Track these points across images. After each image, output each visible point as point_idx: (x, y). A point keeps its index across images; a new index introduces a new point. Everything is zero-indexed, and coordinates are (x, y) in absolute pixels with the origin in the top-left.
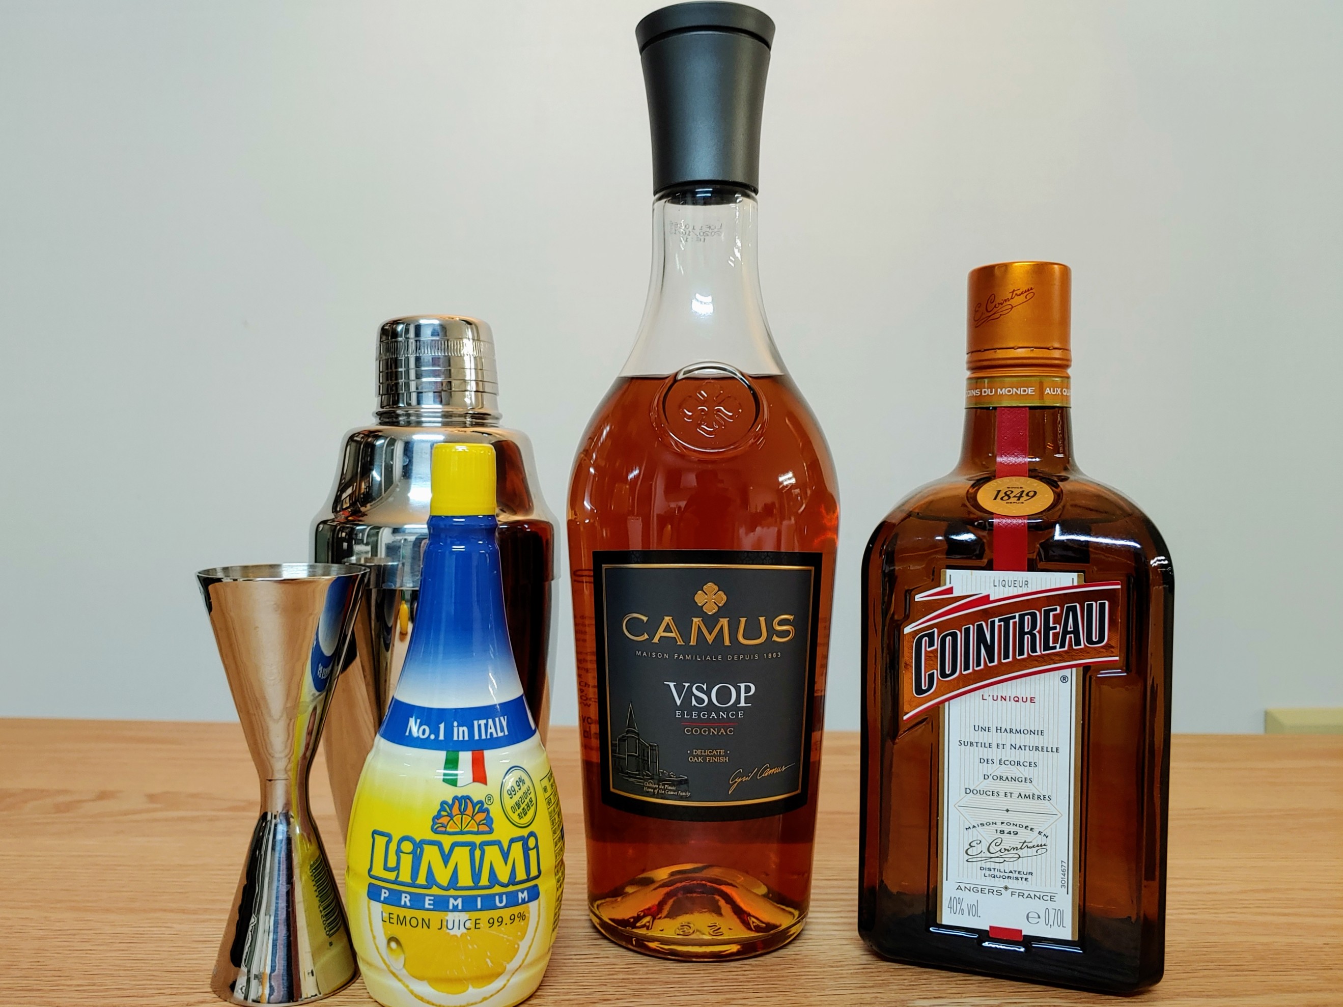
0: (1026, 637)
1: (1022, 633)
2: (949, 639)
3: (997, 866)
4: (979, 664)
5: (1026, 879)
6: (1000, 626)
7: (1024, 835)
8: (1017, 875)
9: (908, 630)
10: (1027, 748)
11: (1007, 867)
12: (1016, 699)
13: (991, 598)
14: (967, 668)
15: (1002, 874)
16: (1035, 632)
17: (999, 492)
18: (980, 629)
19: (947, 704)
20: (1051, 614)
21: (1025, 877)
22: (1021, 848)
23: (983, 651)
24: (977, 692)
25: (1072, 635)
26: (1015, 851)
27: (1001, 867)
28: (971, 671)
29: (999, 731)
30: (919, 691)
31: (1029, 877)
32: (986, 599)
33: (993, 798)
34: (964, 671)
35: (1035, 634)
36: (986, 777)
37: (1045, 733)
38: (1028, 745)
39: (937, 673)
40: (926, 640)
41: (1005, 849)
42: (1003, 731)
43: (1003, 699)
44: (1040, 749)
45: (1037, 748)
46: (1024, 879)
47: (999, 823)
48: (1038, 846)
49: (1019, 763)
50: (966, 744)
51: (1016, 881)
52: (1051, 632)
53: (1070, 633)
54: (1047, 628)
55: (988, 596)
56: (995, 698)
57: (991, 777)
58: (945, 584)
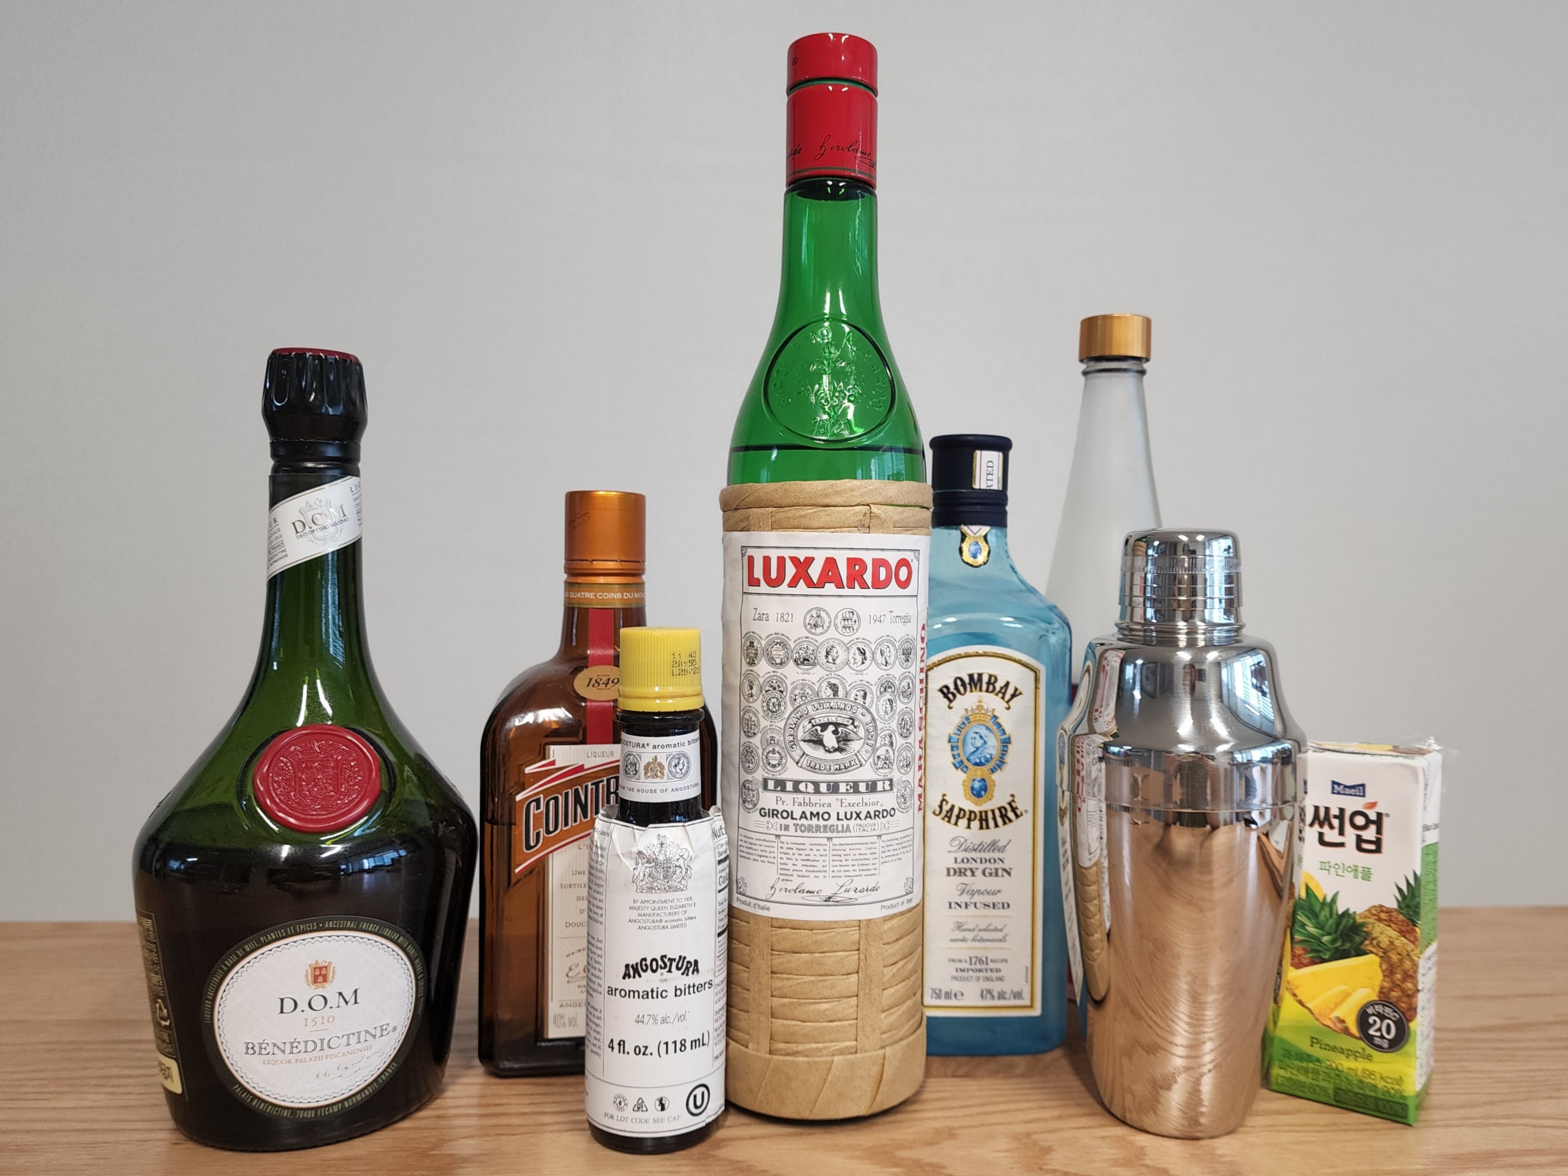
0: (612, 796)
1: (609, 793)
2: (552, 803)
4: (575, 821)
6: (592, 789)
9: (519, 798)
13: (586, 767)
17: (591, 679)
18: (576, 792)
19: (550, 855)
23: (579, 810)
24: (574, 844)
28: (569, 827)
30: (529, 847)
32: (581, 768)
34: (564, 827)
36: (580, 912)
39: (542, 831)
40: (534, 804)
50: (565, 887)
55: (582, 766)
58: (549, 758)
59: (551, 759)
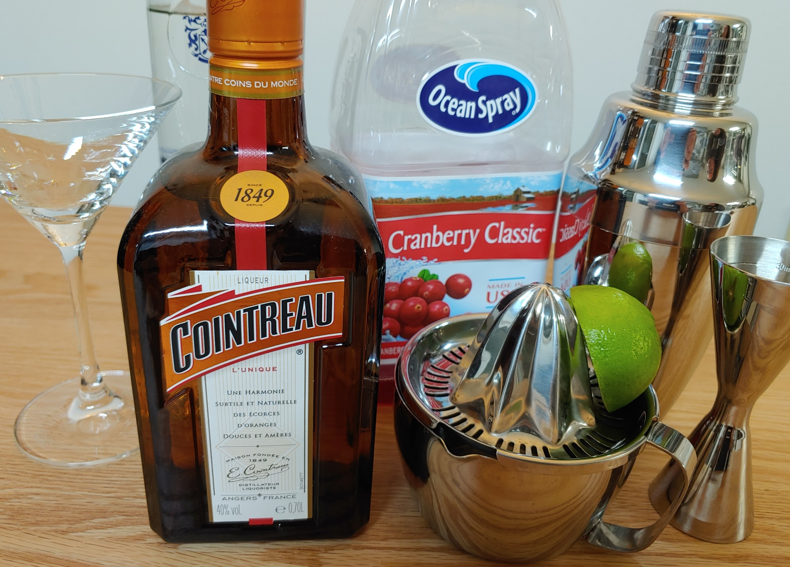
0: (267, 322)
1: (264, 320)
2: (201, 328)
3: (252, 482)
4: (228, 346)
5: (274, 488)
6: (245, 315)
7: (271, 461)
8: (267, 486)
9: (163, 322)
10: (271, 403)
11: (260, 482)
12: (261, 369)
13: (237, 293)
14: (218, 349)
15: (256, 487)
16: (275, 318)
17: (240, 190)
18: (228, 318)
19: (203, 377)
20: (288, 303)
21: (273, 486)
22: (269, 469)
23: (231, 336)
24: (228, 367)
25: (306, 319)
26: (265, 472)
27: (256, 483)
28: (222, 351)
29: (248, 393)
30: (178, 369)
31: (277, 486)
32: (231, 294)
33: (246, 439)
34: (216, 352)
35: (275, 320)
36: (239, 426)
37: (285, 391)
38: (272, 401)
39: (192, 355)
40: (181, 329)
41: (258, 471)
42: (251, 393)
43: (250, 371)
44: (282, 402)
45: (279, 402)
46: (272, 488)
47: (252, 455)
48: (282, 466)
49: (265, 414)
50: (222, 405)
51: (266, 490)
52: (288, 318)
53: (304, 317)
54: (285, 315)
55: (234, 291)
56: (244, 370)
57: (243, 426)
58: (194, 283)
59: (197, 284)
